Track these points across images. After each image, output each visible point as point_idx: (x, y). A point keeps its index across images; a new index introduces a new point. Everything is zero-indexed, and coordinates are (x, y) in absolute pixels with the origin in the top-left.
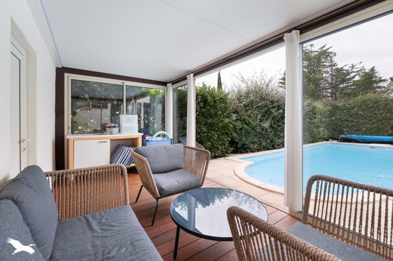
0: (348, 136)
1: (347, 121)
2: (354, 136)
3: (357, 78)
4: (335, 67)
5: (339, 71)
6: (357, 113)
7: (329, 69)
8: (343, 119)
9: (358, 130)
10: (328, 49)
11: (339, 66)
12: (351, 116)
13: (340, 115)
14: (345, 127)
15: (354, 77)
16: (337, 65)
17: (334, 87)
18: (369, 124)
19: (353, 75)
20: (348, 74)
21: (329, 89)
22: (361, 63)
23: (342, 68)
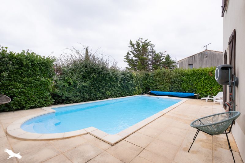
0: (152, 92)
1: (152, 83)
2: (154, 92)
3: (164, 60)
4: (155, 53)
5: (157, 55)
6: (156, 79)
7: (152, 54)
8: (150, 82)
9: (157, 88)
10: (149, 42)
11: (157, 53)
12: (154, 81)
13: (149, 80)
14: (151, 87)
15: (163, 59)
16: (155, 52)
17: (154, 64)
18: (160, 85)
19: (162, 58)
20: (161, 57)
21: (151, 65)
22: (165, 52)
23: (158, 54)
